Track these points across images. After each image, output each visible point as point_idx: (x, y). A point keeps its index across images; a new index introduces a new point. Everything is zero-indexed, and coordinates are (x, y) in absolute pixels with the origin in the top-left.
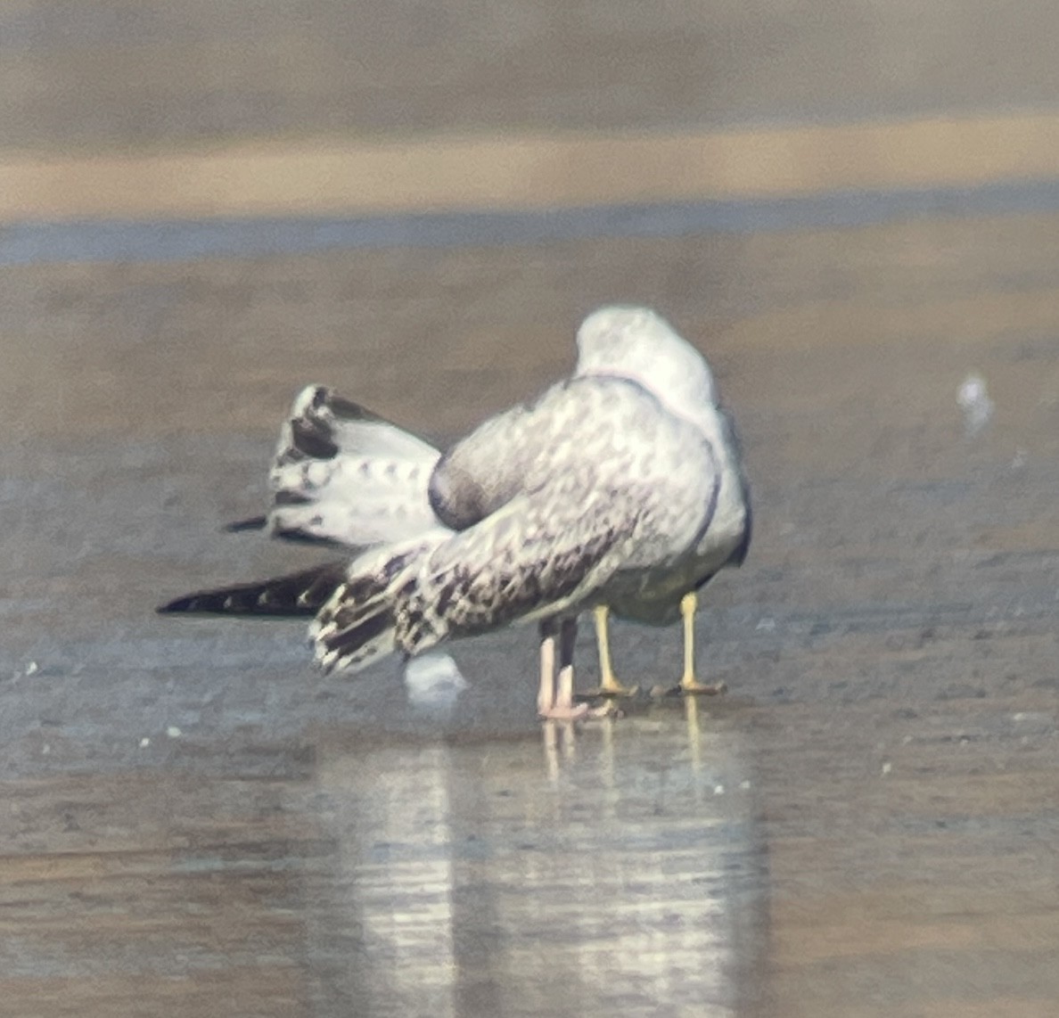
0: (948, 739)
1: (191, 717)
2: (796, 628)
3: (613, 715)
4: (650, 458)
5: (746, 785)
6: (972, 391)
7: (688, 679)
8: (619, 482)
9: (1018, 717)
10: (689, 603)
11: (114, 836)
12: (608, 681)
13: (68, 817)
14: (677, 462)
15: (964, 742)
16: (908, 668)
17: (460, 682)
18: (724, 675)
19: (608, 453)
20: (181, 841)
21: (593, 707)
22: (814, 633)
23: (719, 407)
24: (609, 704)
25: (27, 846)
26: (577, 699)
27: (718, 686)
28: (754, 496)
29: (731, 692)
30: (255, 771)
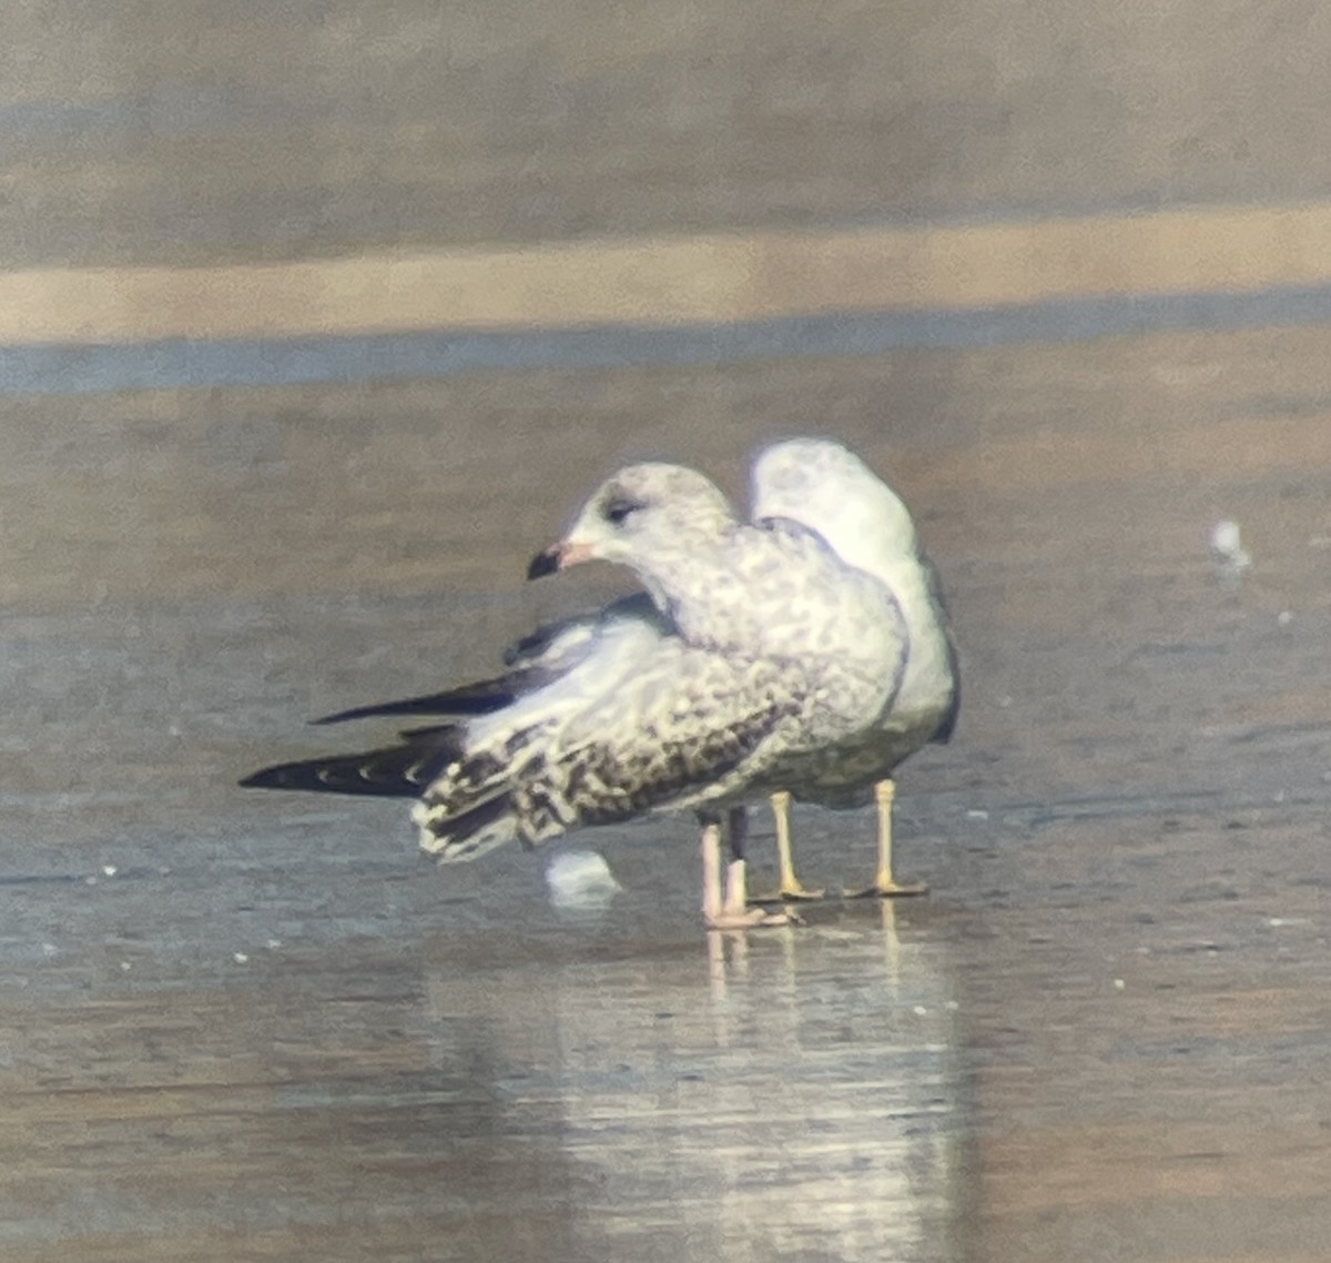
0: (1192, 950)
1: (296, 927)
2: (1012, 820)
3: (794, 922)
4: (831, 624)
5: (953, 1005)
6: (1227, 536)
7: (884, 880)
8: (793, 650)
9: (1276, 922)
10: (885, 789)
11: (204, 1066)
12: (790, 884)
13: (151, 1045)
14: (862, 627)
15: (1212, 953)
16: (1146, 864)
17: (612, 883)
18: (925, 875)
19: (784, 616)
20: (282, 1072)
21: (770, 914)
22: (1034, 823)
23: (922, 559)
24: (790, 909)
25: (104, 1078)
26: (751, 904)
27: (920, 887)
28: (963, 664)
29: (936, 895)
30: (370, 990)
